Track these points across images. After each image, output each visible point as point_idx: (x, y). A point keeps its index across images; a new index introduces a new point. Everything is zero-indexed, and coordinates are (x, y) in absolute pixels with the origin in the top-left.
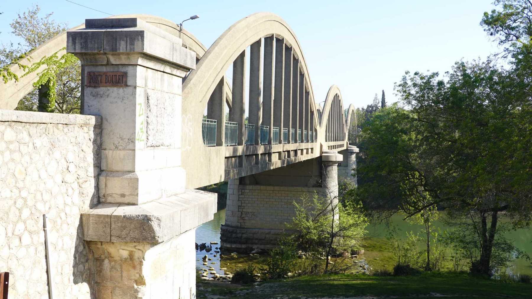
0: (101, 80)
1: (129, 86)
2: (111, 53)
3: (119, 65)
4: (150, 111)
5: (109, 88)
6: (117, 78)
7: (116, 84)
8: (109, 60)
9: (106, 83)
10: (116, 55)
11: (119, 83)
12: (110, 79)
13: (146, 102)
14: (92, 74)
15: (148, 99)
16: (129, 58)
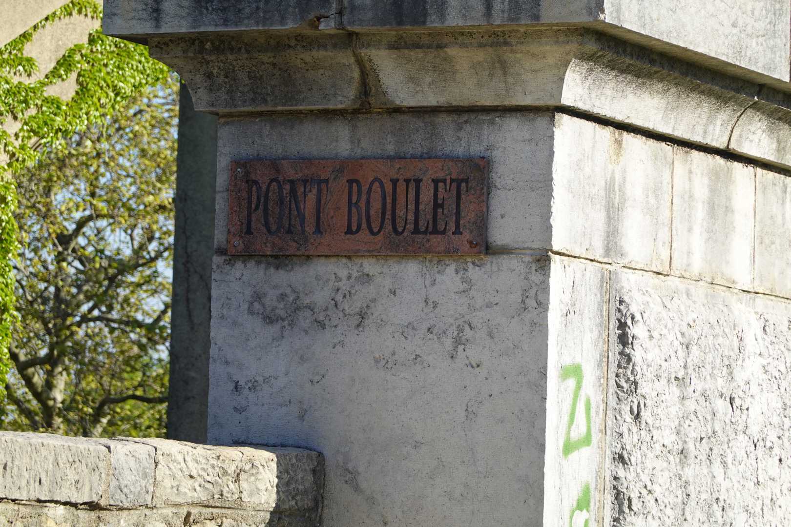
0: (318, 212)
1: (505, 251)
2: (390, 32)
3: (435, 110)
4: (637, 416)
5: (370, 266)
6: (427, 195)
7: (419, 238)
8: (371, 80)
9: (349, 231)
10: (417, 46)
11: (435, 231)
12: (376, 206)
13: (614, 357)
14: (262, 176)
15: (623, 339)
16: (504, 66)
